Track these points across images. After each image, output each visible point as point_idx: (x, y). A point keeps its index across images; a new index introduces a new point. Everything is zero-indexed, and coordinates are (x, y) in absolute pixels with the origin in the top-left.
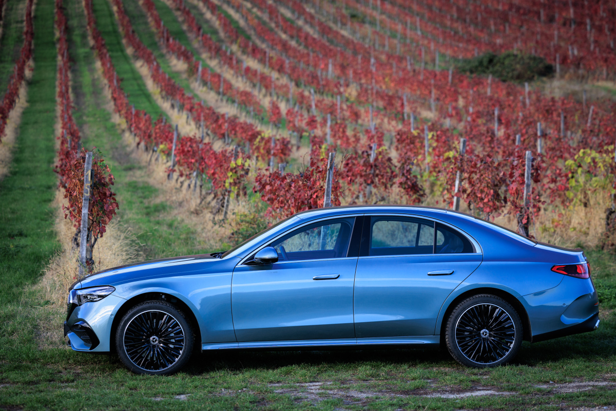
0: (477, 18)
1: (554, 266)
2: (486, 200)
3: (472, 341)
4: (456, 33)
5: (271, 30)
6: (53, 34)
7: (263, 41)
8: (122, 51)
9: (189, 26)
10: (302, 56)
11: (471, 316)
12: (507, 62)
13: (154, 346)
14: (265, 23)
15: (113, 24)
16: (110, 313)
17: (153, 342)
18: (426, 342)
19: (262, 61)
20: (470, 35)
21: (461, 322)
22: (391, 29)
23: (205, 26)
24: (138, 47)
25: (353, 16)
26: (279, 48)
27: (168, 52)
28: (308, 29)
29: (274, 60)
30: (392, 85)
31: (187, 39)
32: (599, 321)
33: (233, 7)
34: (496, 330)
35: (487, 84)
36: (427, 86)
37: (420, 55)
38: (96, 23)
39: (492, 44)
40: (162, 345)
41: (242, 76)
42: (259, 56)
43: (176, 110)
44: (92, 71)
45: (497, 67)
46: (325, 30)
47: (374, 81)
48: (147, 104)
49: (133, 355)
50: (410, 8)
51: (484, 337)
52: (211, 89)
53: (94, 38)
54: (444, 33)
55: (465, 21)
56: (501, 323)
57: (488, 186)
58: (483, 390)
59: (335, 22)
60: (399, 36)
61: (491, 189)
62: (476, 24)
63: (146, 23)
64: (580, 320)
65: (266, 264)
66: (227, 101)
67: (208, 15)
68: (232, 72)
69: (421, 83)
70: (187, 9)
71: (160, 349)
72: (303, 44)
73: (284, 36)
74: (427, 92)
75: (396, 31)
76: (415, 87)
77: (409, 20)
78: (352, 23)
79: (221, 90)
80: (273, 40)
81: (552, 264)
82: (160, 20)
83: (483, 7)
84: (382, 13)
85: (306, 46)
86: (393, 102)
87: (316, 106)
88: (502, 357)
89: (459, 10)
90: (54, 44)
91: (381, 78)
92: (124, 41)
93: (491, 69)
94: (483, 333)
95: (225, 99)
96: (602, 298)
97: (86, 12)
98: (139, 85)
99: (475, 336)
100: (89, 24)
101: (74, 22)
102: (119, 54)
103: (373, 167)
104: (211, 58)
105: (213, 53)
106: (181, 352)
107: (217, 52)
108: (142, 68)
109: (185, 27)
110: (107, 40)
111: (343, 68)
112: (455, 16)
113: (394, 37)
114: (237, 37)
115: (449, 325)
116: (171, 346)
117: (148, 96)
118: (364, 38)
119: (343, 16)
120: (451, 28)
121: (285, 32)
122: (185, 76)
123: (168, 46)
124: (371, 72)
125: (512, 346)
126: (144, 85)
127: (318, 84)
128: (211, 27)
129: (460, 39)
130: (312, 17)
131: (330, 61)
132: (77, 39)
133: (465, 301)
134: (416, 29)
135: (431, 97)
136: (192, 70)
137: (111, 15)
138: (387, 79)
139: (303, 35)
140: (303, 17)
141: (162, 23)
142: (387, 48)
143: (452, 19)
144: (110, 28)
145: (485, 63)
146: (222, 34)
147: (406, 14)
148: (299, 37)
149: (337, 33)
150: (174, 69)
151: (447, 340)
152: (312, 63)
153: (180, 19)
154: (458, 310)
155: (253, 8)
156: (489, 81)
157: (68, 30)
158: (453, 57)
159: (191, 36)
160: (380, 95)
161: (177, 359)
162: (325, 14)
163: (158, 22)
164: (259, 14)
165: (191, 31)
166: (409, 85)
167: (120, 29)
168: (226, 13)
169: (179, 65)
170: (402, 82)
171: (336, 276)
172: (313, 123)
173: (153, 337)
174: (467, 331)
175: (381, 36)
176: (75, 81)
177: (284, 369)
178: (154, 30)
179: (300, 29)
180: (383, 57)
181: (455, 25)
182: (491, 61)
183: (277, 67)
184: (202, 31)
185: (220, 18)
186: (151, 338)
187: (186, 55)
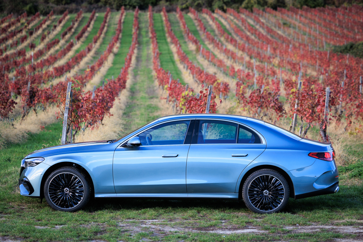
0: (348, 26)
1: (310, 153)
2: (307, 116)
3: (258, 197)
4: (337, 33)
5: (243, 30)
6: (132, 31)
7: (237, 36)
8: (165, 39)
9: (201, 28)
10: (256, 43)
11: (258, 182)
12: (359, 47)
13: (66, 194)
14: (239, 27)
15: (162, 26)
16: (41, 173)
17: (66, 191)
18: (229, 197)
19: (235, 46)
20: (344, 34)
21: (251, 186)
22: (303, 30)
23: (209, 28)
24: (173, 38)
25: (284, 24)
26: (244, 39)
27: (188, 41)
28: (261, 30)
29: (240, 45)
30: (298, 58)
31: (199, 34)
32: (338, 187)
33: (224, 19)
34: (273, 191)
35: (347, 58)
36: (315, 59)
37: (316, 43)
38: (153, 25)
39: (354, 39)
40: (71, 193)
41: (223, 53)
42: (234, 43)
43: (185, 69)
44: (148, 49)
45: (355, 50)
46: (269, 31)
47: (289, 56)
48: (172, 66)
49: (53, 199)
50: (314, 20)
51: (265, 195)
52: (205, 59)
53: (152, 33)
54: (330, 32)
55: (342, 27)
56: (276, 187)
57: (308, 108)
58: (252, 228)
59: (275, 27)
60: (307, 34)
61: (310, 109)
62: (348, 29)
63: (179, 26)
64: (325, 187)
65: (135, 147)
66: (212, 65)
67: (211, 22)
68: (219, 51)
69: (312, 57)
70: (200, 19)
71: (70, 196)
72: (258, 38)
73: (248, 34)
74: (314, 62)
75: (306, 32)
76: (309, 60)
77: (313, 26)
78: (284, 27)
79: (210, 59)
80: (242, 35)
81: (309, 152)
82: (186, 24)
83: (352, 20)
84: (300, 23)
85: (259, 39)
86: (295, 66)
87: (256, 68)
88: (276, 207)
89: (340, 21)
90: (131, 35)
91: (292, 55)
92: (167, 35)
93: (351, 51)
94: (265, 193)
95: (211, 64)
96: (361, 173)
97: (149, 20)
98: (170, 57)
99: (260, 194)
100: (150, 26)
101: (143, 25)
102: (164, 41)
103: (262, 98)
104: (209, 44)
105: (211, 41)
106: (82, 198)
107: (212, 40)
108: (173, 48)
109: (198, 28)
110: (158, 34)
111: (275, 49)
112: (338, 24)
113: (305, 34)
114: (224, 33)
115: (244, 187)
116: (77, 194)
117: (173, 62)
118: (289, 35)
119: (279, 24)
120: (335, 30)
121: (249, 32)
122: (194, 53)
123: (189, 37)
124: (288, 52)
125: (282, 201)
126: (173, 57)
127: (260, 57)
128: (212, 28)
129: (338, 36)
130: (263, 24)
131: (269, 46)
132: (143, 33)
133: (254, 173)
134: (316, 31)
135: (316, 65)
136: (198, 50)
137: (162, 22)
138: (295, 55)
139: (257, 33)
140: (259, 24)
141: (186, 26)
142: (300, 41)
143: (335, 26)
144: (161, 28)
145: (348, 48)
146: (217, 32)
147: (312, 23)
148: (256, 34)
149: (275, 32)
150: (190, 49)
151: (243, 196)
152: (260, 47)
153: (197, 24)
154: (250, 178)
155: (234, 19)
156: (348, 57)
157: (139, 28)
158: (334, 45)
159: (201, 33)
160: (289, 63)
161: (79, 202)
162: (271, 23)
163: (184, 25)
164: (237, 22)
165: (201, 30)
166: (306, 58)
167: (166, 29)
168: (220, 21)
169: (192, 47)
170: (303, 57)
171: (176, 155)
172: (248, 76)
173: (66, 189)
174: (255, 191)
175: (298, 34)
176: (138, 54)
177: (143, 210)
178: (183, 29)
179: (256, 30)
180: (297, 45)
181: (337, 29)
182: (351, 47)
183: (242, 49)
184: (206, 30)
185: (216, 24)
186: (65, 189)
187: (196, 42)
